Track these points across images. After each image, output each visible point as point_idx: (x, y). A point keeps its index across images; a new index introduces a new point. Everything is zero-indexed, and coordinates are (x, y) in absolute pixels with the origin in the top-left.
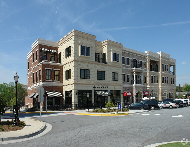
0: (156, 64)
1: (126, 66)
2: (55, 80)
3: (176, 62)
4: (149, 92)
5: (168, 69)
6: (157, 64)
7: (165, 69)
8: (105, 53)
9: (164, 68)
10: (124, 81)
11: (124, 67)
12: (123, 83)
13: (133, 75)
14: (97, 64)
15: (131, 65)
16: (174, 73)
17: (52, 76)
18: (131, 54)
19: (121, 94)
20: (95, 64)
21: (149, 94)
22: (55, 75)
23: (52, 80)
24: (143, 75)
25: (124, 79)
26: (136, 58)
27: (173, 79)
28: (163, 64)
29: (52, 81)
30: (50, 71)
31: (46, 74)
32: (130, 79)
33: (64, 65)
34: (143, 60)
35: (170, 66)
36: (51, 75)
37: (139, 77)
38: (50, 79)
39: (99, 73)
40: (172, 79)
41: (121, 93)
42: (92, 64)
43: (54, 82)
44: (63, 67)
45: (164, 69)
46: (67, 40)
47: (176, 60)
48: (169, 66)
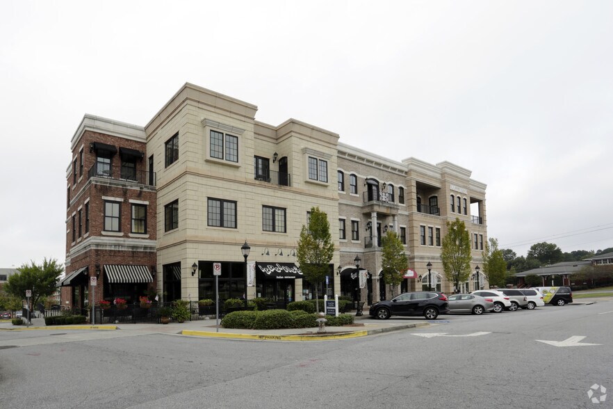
0: (433, 195)
1: (347, 194)
2: (132, 233)
3: (486, 191)
4: (416, 270)
5: (465, 209)
6: (436, 195)
7: (459, 207)
8: (286, 157)
9: (456, 204)
10: (344, 238)
11: (341, 198)
12: (340, 242)
13: (369, 220)
14: (260, 186)
15: (362, 192)
16: (481, 220)
17: (123, 221)
18: (362, 162)
19: (335, 275)
20: (254, 185)
21: (415, 274)
22: (132, 219)
23: (124, 231)
24: (399, 224)
25: (342, 231)
26: (376, 176)
27: (482, 235)
28: (454, 195)
29: (122, 234)
30: (116, 206)
31: (105, 214)
32: (360, 232)
33: (161, 189)
34: (397, 183)
35: (473, 200)
36: (120, 218)
37: (386, 226)
38: (117, 230)
39: (267, 212)
40: (476, 235)
41: (335, 272)
42: (246, 183)
43: (129, 237)
44: (158, 196)
45: (456, 208)
46: (168, 117)
47: (486, 185)
48: (468, 201)
